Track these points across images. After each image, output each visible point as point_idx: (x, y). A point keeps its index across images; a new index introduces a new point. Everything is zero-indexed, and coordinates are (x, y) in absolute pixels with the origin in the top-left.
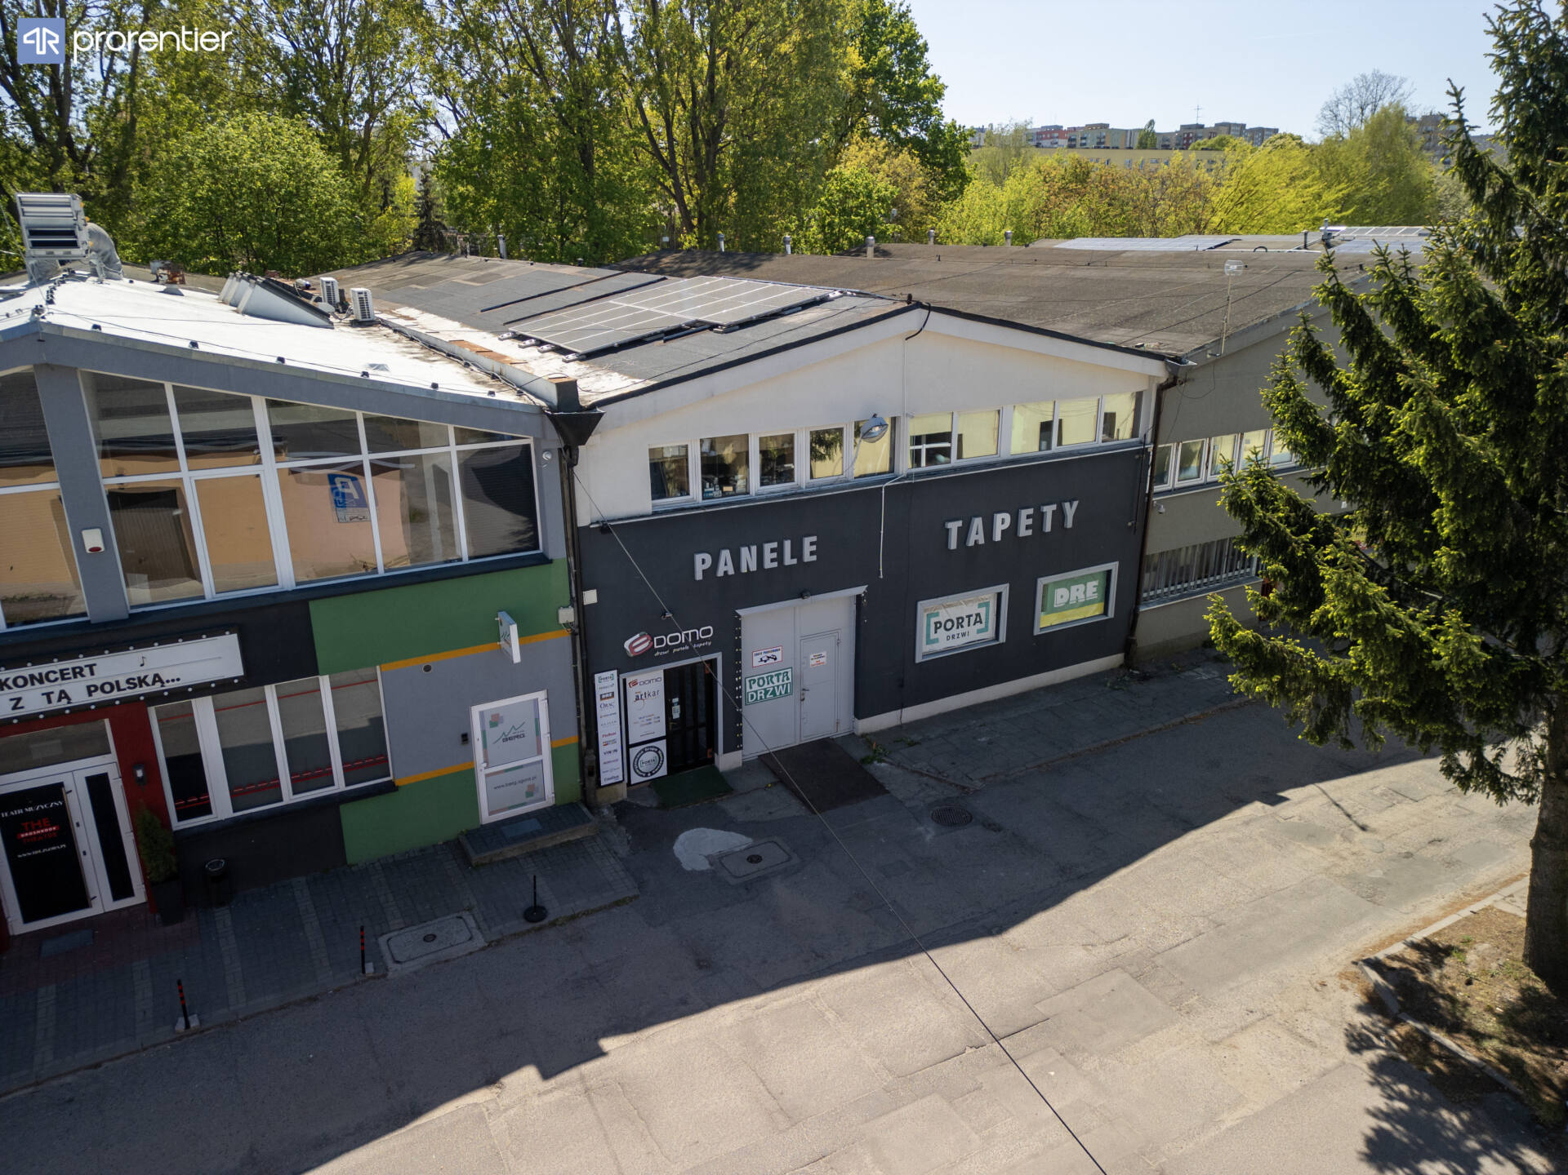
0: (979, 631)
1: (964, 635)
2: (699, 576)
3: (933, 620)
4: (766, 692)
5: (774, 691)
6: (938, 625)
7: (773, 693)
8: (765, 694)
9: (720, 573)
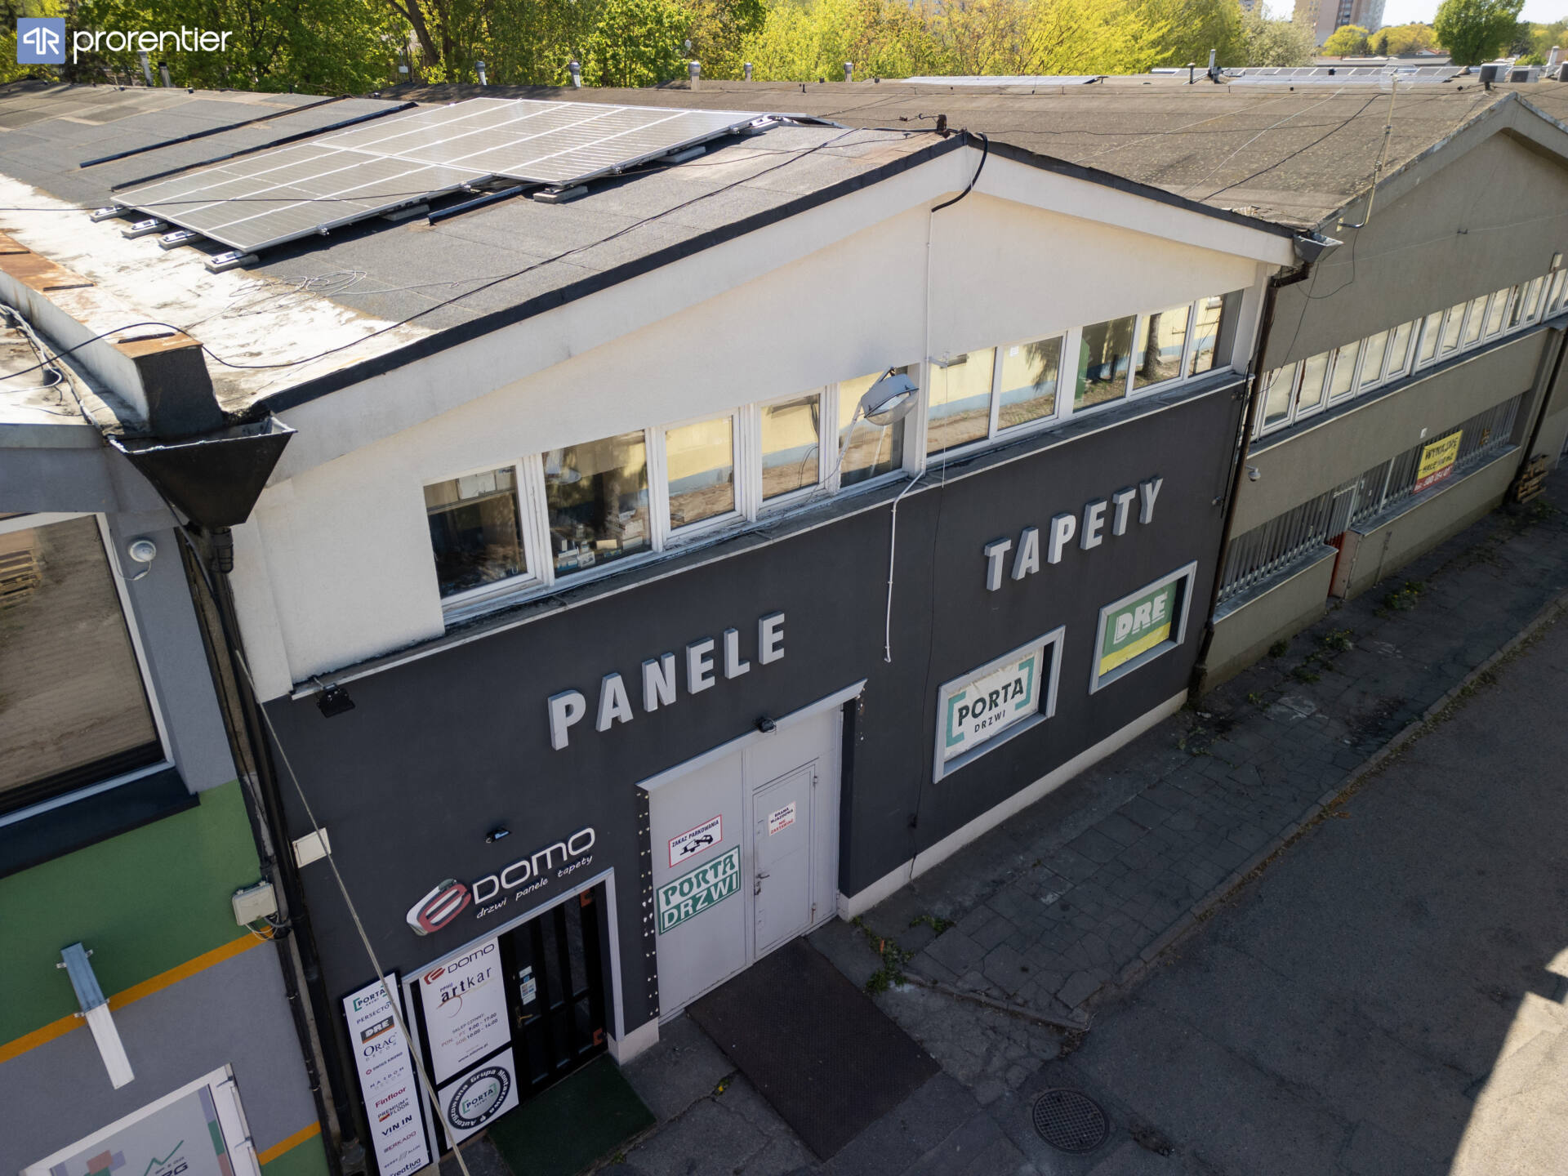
0: (1018, 706)
1: (998, 717)
2: (561, 740)
3: (958, 706)
4: (695, 900)
5: (709, 895)
6: (963, 712)
7: (709, 898)
8: (694, 906)
9: (605, 724)
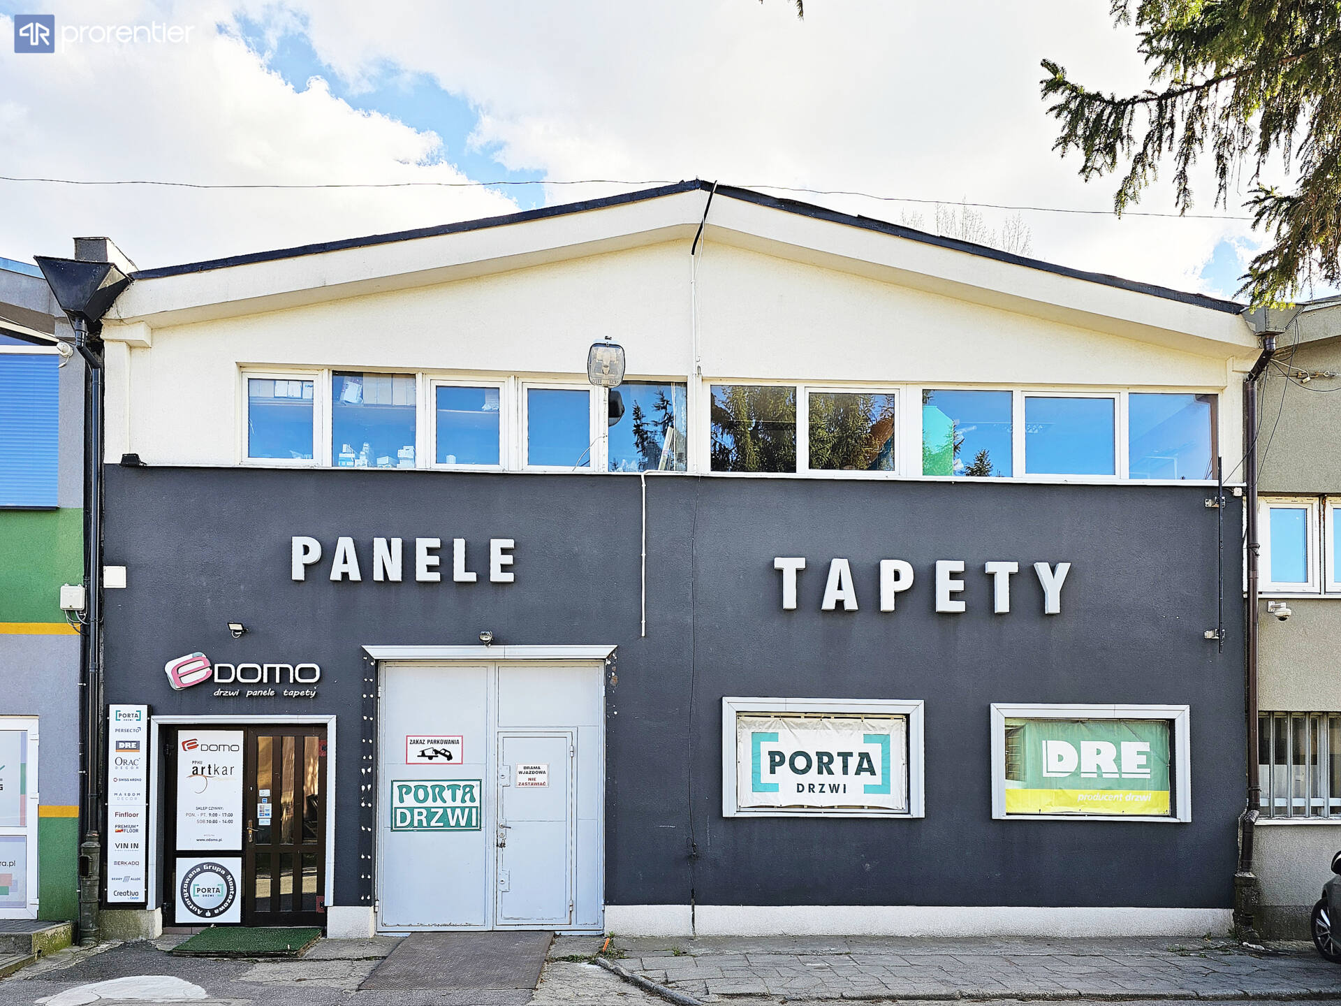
0: (868, 789)
1: (834, 788)
2: (298, 573)
3: (767, 747)
4: (431, 815)
6: (776, 759)
7: (444, 817)
8: (429, 819)
9: (336, 575)
